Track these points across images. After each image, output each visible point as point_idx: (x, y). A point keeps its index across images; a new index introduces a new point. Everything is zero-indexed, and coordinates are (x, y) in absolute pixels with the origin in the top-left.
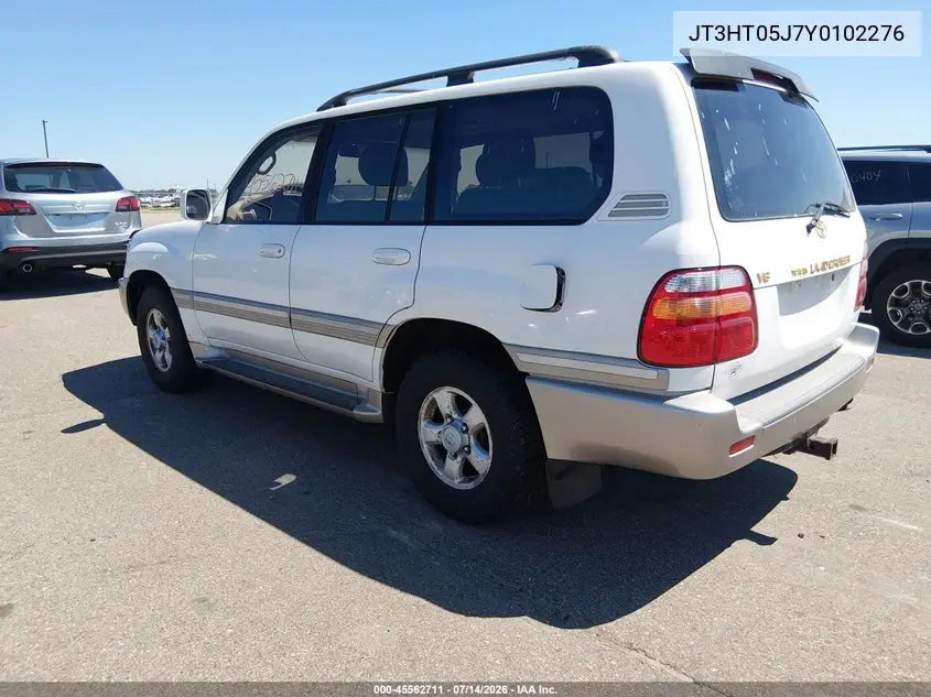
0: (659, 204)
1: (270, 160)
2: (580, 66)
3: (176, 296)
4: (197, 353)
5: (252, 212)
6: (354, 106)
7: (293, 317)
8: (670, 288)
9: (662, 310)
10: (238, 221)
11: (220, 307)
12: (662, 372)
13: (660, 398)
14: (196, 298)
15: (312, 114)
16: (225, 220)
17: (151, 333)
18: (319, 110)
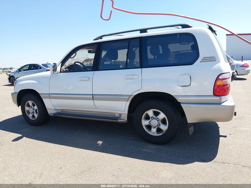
0: (214, 59)
1: (75, 54)
2: (182, 28)
3: (42, 96)
4: (50, 112)
5: (67, 69)
6: (105, 39)
7: (93, 97)
8: (220, 77)
9: (219, 83)
10: (64, 72)
11: (62, 97)
12: (220, 97)
13: (220, 104)
14: (51, 95)
15: (91, 41)
16: (61, 72)
17: (27, 108)
18: (94, 40)
